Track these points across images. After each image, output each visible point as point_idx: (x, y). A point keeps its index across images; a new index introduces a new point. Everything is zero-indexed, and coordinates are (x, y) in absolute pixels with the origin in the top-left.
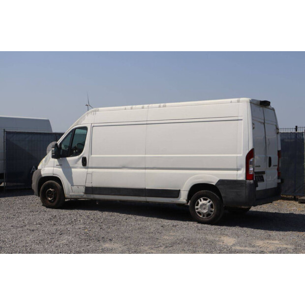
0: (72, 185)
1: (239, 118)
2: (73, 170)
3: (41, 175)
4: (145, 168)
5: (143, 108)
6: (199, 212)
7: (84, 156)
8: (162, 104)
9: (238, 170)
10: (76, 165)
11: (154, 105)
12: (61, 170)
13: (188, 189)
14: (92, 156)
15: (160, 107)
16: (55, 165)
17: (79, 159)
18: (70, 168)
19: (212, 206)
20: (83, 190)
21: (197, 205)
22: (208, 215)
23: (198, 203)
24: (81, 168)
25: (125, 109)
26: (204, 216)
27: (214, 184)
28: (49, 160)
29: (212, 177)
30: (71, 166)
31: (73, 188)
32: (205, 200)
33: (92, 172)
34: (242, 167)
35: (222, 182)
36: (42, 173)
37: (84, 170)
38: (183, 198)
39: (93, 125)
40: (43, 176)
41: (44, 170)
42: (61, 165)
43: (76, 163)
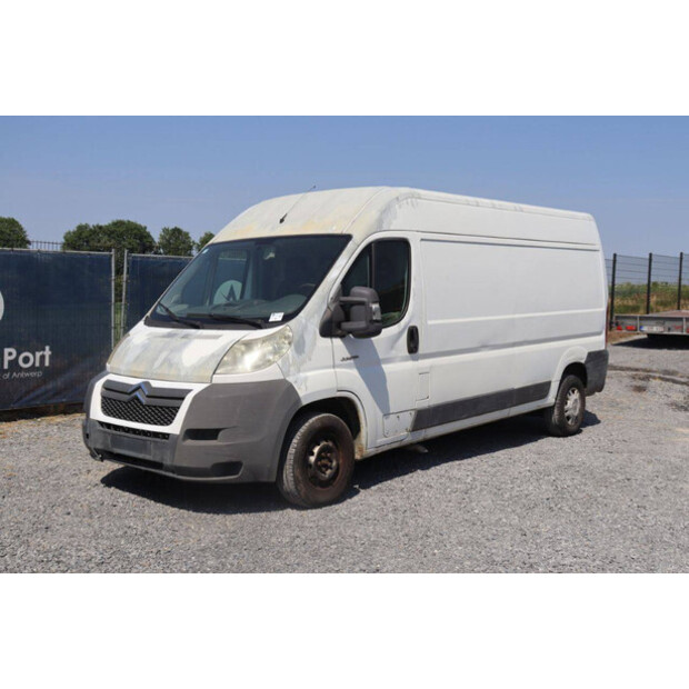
0: (386, 415)
2: (386, 368)
3: (299, 400)
4: (514, 345)
6: (568, 418)
7: (412, 324)
8: (518, 205)
10: (393, 353)
12: (355, 372)
13: (560, 377)
14: (428, 322)
15: (515, 209)
17: (401, 333)
18: (378, 362)
21: (567, 403)
23: (567, 399)
24: (404, 359)
26: (573, 421)
27: (584, 362)
28: (314, 344)
30: (381, 356)
31: (386, 421)
32: (574, 392)
33: (431, 367)
34: (603, 328)
35: (590, 356)
36: (302, 393)
37: (410, 364)
38: (551, 399)
39: (420, 235)
40: (305, 402)
41: (306, 379)
42: (354, 357)
43: (392, 348)
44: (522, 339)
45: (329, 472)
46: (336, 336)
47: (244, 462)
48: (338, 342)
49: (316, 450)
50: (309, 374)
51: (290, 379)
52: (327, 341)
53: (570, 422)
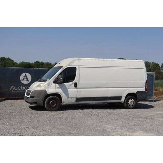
0: (68, 97)
1: (142, 68)
2: (68, 89)
3: (47, 93)
4: (108, 88)
5: (104, 60)
7: (76, 82)
8: (112, 59)
9: (143, 87)
10: (71, 87)
11: (108, 59)
12: (61, 90)
13: (126, 96)
14: (80, 82)
15: (111, 60)
16: (56, 87)
17: (72, 84)
18: (67, 88)
19: (134, 102)
20: (75, 99)
21: (129, 102)
22: (133, 105)
23: (129, 101)
24: (74, 88)
25: (95, 60)
26: (131, 106)
27: (135, 93)
28: (51, 84)
29: (134, 91)
30: (67, 87)
31: (68, 99)
32: (131, 100)
33: (81, 90)
34: (144, 86)
35: (138, 92)
37: (75, 89)
38: (123, 100)
39: (79, 66)
40: (48, 94)
41: (49, 90)
42: (60, 87)
43: (70, 86)
44: (111, 87)
45: (54, 106)
46: (56, 83)
47: (38, 102)
48: (57, 84)
49: (51, 102)
50: (50, 89)
51: (46, 90)
52: (55, 84)
53: (130, 106)
